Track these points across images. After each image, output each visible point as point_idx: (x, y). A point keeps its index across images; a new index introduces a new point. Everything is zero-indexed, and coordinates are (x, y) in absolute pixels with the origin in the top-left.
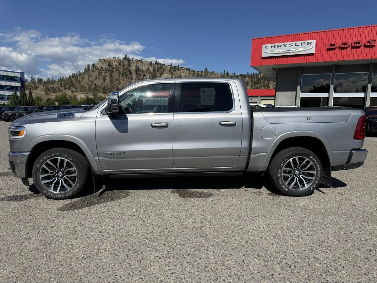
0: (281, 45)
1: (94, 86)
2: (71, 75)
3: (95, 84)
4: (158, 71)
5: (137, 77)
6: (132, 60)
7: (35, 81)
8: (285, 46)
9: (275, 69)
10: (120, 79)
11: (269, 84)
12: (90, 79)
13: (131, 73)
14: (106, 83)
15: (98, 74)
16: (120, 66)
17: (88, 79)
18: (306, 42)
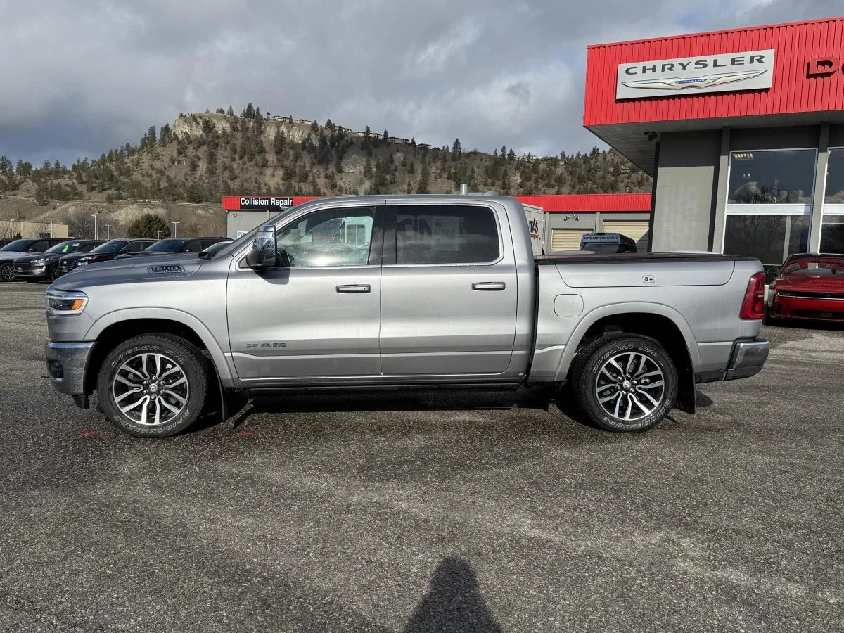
0: (673, 65)
1: (166, 184)
2: (106, 155)
3: (169, 179)
4: (332, 145)
5: (279, 160)
6: (265, 116)
7: (11, 170)
8: (684, 67)
9: (652, 136)
10: (235, 165)
11: (616, 181)
12: (157, 164)
13: (262, 151)
14: (197, 176)
15: (176, 152)
16: (235, 133)
17: (152, 166)
18: (747, 55)
